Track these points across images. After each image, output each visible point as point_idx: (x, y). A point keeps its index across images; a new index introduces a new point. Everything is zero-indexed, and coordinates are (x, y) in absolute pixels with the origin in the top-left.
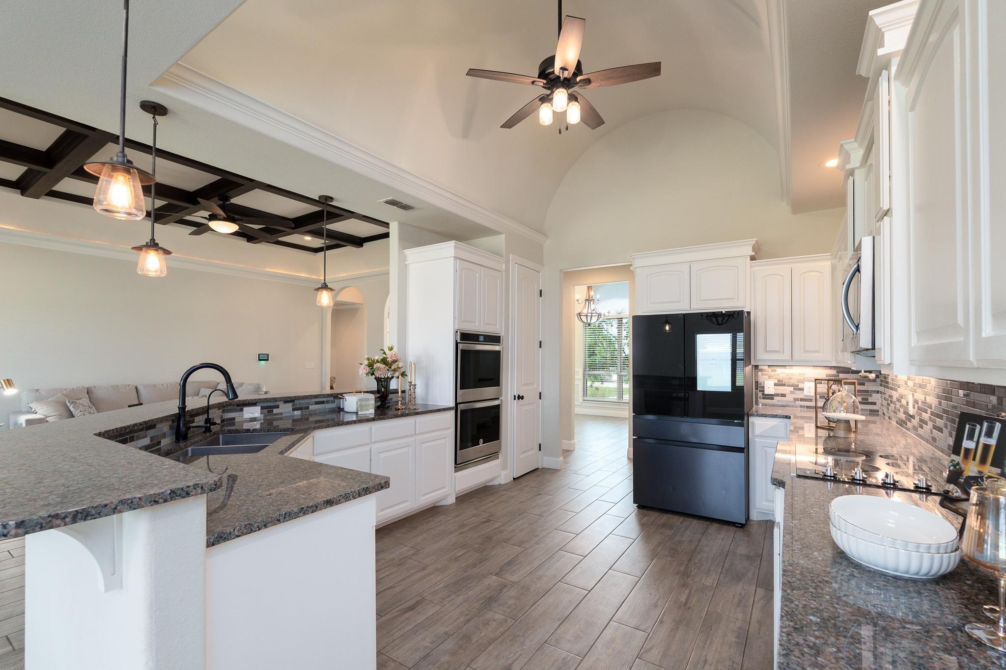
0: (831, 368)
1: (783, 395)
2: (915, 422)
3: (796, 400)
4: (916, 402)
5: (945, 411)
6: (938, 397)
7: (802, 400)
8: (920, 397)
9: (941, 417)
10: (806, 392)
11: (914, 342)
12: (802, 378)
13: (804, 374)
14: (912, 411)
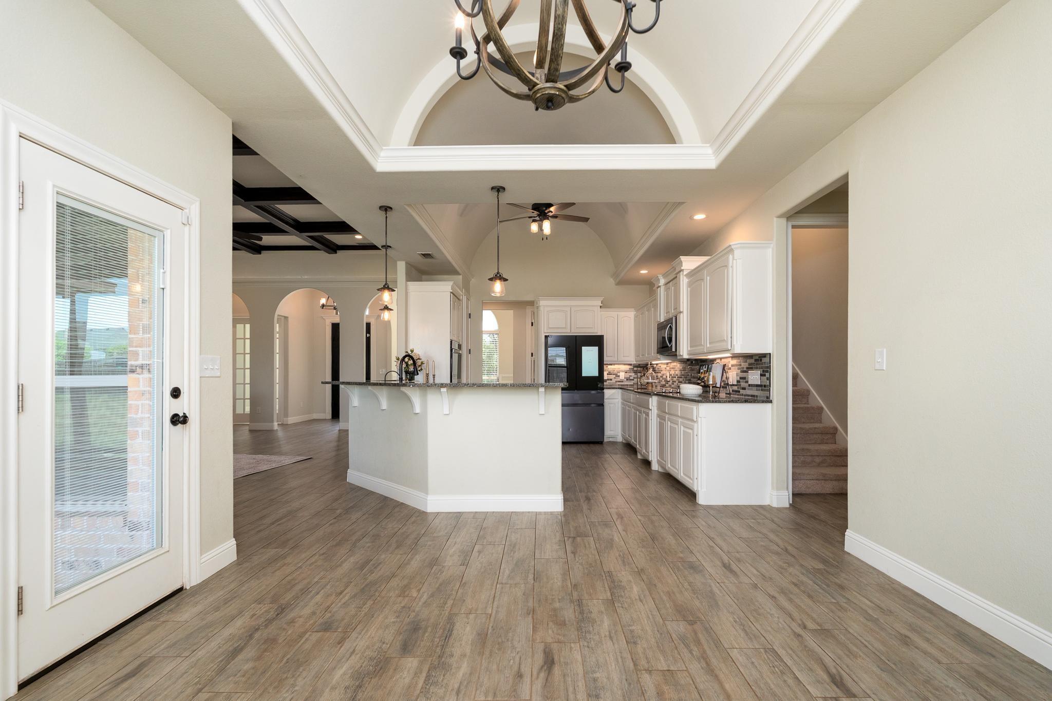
0: (631, 365)
1: (611, 380)
2: (670, 383)
3: (616, 382)
4: (670, 375)
5: (683, 375)
6: (680, 370)
7: (619, 382)
8: (672, 372)
9: (681, 378)
10: (621, 378)
11: (689, 349)
12: (619, 370)
13: (620, 368)
14: (668, 379)
